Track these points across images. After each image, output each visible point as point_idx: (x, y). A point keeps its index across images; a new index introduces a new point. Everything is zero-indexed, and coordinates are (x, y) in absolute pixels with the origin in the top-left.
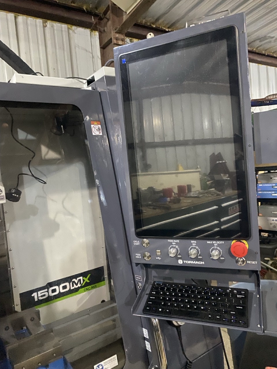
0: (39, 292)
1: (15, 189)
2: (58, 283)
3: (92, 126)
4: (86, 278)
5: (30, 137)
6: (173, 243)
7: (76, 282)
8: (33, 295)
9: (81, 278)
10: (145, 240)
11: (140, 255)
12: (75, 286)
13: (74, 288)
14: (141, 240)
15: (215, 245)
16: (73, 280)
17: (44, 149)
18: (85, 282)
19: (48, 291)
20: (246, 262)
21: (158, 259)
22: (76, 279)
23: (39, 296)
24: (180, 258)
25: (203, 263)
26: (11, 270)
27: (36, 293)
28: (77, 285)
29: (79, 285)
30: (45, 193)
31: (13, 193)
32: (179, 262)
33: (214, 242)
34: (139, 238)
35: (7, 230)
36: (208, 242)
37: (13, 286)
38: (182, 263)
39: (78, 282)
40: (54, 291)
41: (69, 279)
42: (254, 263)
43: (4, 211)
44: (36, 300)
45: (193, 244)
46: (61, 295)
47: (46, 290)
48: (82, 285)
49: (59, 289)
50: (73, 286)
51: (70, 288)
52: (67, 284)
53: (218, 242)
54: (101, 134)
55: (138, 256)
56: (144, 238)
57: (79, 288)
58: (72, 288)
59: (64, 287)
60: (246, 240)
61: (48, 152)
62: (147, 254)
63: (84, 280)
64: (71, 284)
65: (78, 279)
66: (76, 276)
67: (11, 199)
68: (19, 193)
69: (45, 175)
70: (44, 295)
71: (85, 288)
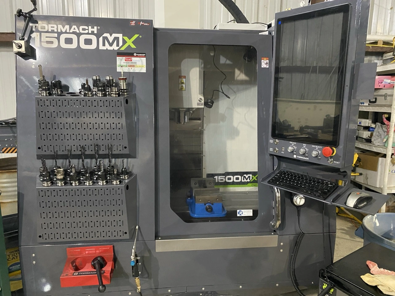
0: (219, 177)
1: (210, 99)
2: (234, 174)
3: (262, 61)
4: (255, 176)
5: (228, 62)
6: (292, 144)
7: (247, 177)
8: (215, 177)
9: (251, 175)
10: (277, 140)
11: (272, 149)
12: (245, 180)
13: (244, 181)
14: (275, 139)
15: (317, 148)
16: (244, 175)
17: (237, 72)
18: (253, 179)
19: (225, 178)
20: (333, 162)
21: (283, 153)
22: (247, 175)
23: (219, 179)
24: (295, 154)
25: (308, 159)
26: (204, 157)
27: (217, 177)
28: (247, 179)
29: (248, 180)
30: (233, 106)
31: (209, 102)
32: (294, 157)
33: (316, 146)
34: (274, 138)
35: (204, 129)
36: (313, 146)
37: (203, 167)
38: (296, 157)
39: (248, 178)
40: (230, 179)
41: (242, 174)
42: (337, 163)
43: (204, 115)
44: (217, 181)
45: (304, 146)
46: (233, 183)
47: (224, 177)
48: (251, 181)
49: (233, 179)
50: (244, 180)
51: (241, 180)
52: (240, 177)
53: (319, 147)
54: (268, 67)
55: (271, 149)
56: (277, 139)
57: (248, 182)
58: (243, 181)
59: (237, 179)
60: (335, 147)
61: (240, 74)
62: (277, 149)
63: (252, 178)
64: (243, 177)
65: (248, 175)
66: (247, 173)
67: (207, 106)
68: (213, 103)
69: (235, 92)
70: (223, 180)
71: (253, 184)
